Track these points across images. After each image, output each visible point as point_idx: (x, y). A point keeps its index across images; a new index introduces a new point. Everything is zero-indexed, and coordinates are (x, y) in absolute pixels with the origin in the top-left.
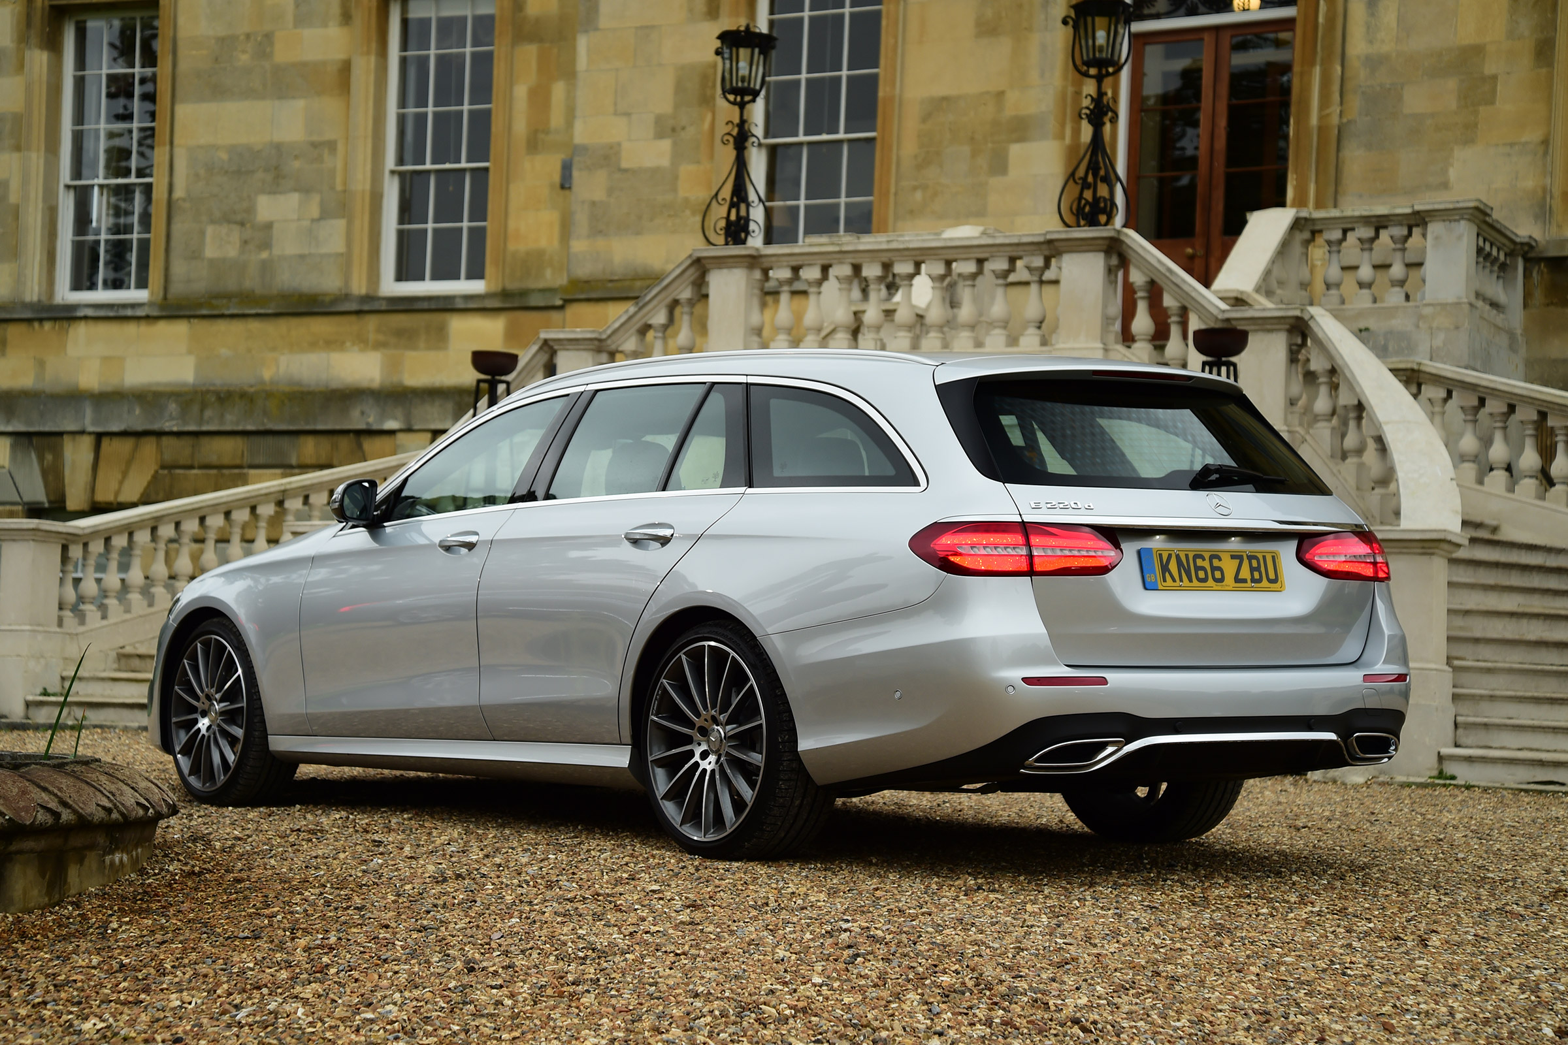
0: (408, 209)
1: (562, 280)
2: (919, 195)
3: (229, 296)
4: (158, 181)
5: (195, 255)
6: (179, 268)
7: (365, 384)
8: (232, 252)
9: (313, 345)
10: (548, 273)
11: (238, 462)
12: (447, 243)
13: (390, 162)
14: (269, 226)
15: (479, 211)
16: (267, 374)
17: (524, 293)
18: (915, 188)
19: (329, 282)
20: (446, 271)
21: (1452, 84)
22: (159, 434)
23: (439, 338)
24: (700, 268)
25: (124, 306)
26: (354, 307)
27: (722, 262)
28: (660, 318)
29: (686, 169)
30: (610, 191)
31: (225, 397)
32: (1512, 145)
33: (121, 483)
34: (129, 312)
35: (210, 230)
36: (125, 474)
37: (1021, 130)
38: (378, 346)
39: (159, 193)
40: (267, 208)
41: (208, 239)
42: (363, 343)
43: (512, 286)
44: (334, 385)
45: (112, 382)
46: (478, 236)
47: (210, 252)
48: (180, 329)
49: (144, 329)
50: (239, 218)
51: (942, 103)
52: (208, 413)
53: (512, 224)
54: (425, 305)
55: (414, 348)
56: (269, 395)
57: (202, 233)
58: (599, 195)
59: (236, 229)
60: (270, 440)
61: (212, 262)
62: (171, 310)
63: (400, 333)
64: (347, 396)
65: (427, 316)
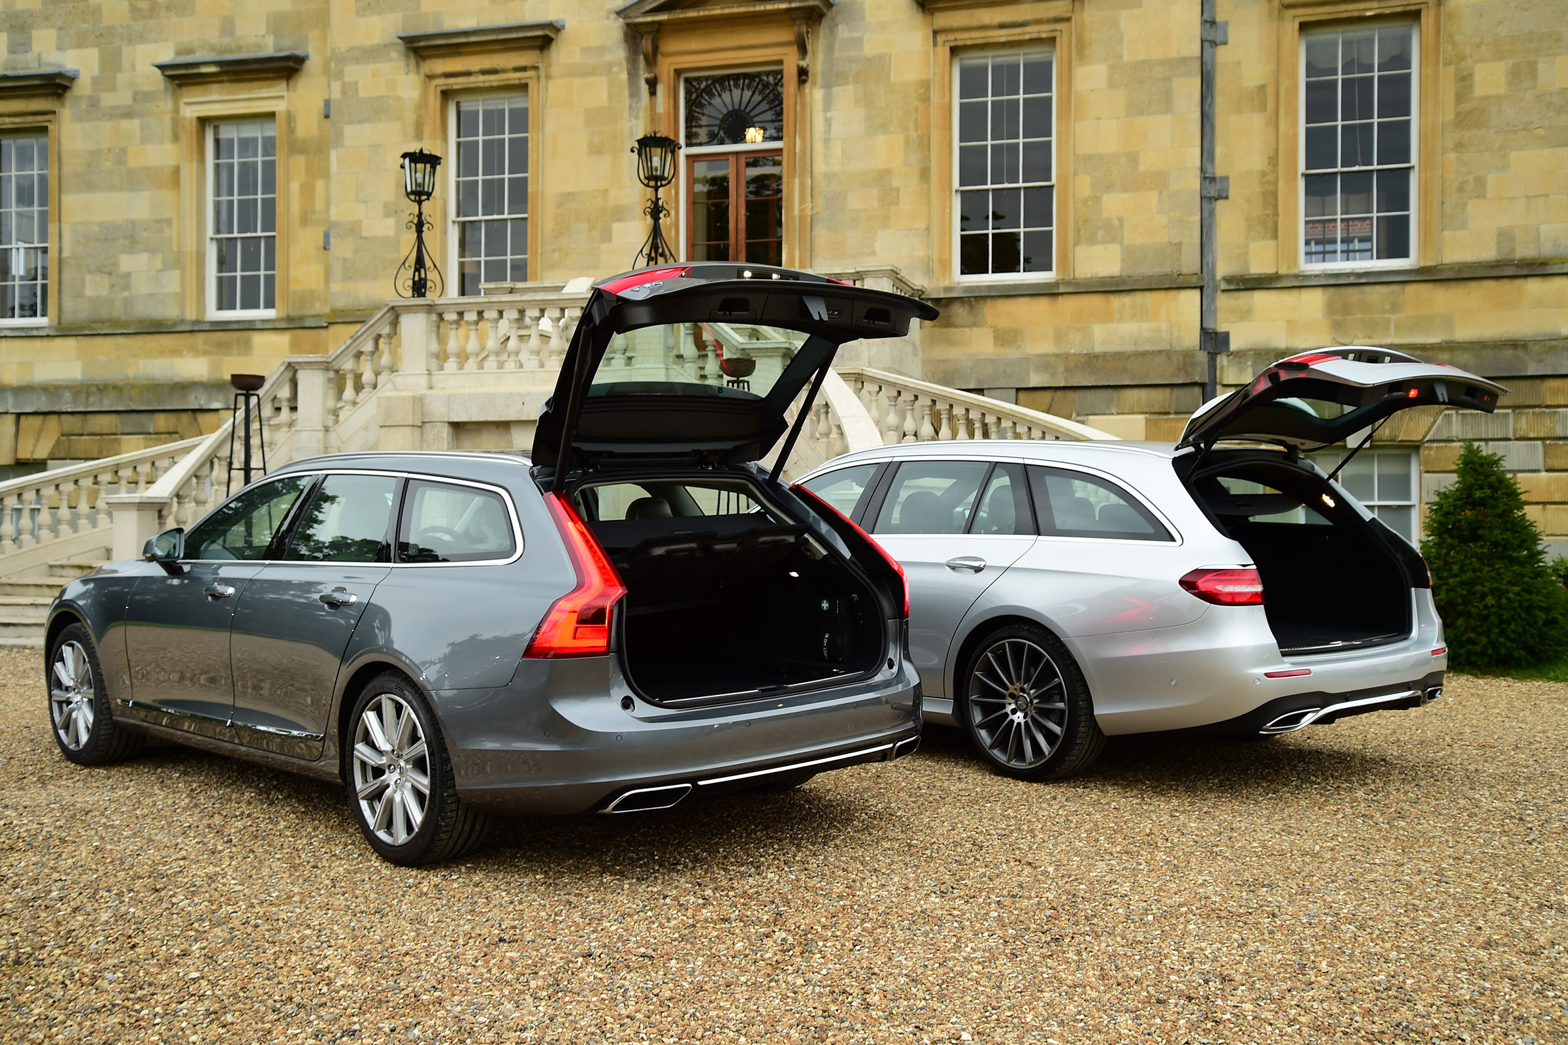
0: (224, 263)
1: (326, 310)
2: (556, 255)
3: (103, 322)
4: (53, 245)
5: (79, 294)
6: (68, 303)
7: (197, 379)
8: (104, 292)
9: (162, 353)
10: (318, 304)
11: (114, 431)
12: (250, 285)
13: (210, 231)
14: (128, 275)
15: (270, 265)
16: (131, 373)
17: (301, 318)
18: (554, 250)
19: (170, 312)
20: (250, 303)
21: (874, 192)
22: (60, 413)
23: (247, 348)
24: (395, 314)
25: (32, 329)
26: (188, 328)
27: (409, 309)
28: (368, 347)
29: (405, 237)
30: (356, 252)
31: (102, 389)
32: (910, 230)
33: (35, 446)
34: (35, 333)
35: (88, 278)
36: (37, 440)
37: (619, 213)
38: (205, 353)
39: (53, 253)
40: (127, 263)
41: (87, 284)
42: (194, 351)
43: (293, 313)
44: (177, 379)
45: (25, 379)
46: (270, 280)
47: (89, 292)
48: (71, 343)
49: (46, 343)
50: (107, 270)
51: (568, 197)
52: (92, 399)
53: (292, 273)
54: (236, 326)
55: (229, 354)
56: (132, 386)
57: (83, 280)
58: (348, 254)
59: (106, 277)
60: (135, 416)
61: (90, 298)
62: (64, 331)
63: (220, 345)
64: (186, 387)
65: (237, 334)
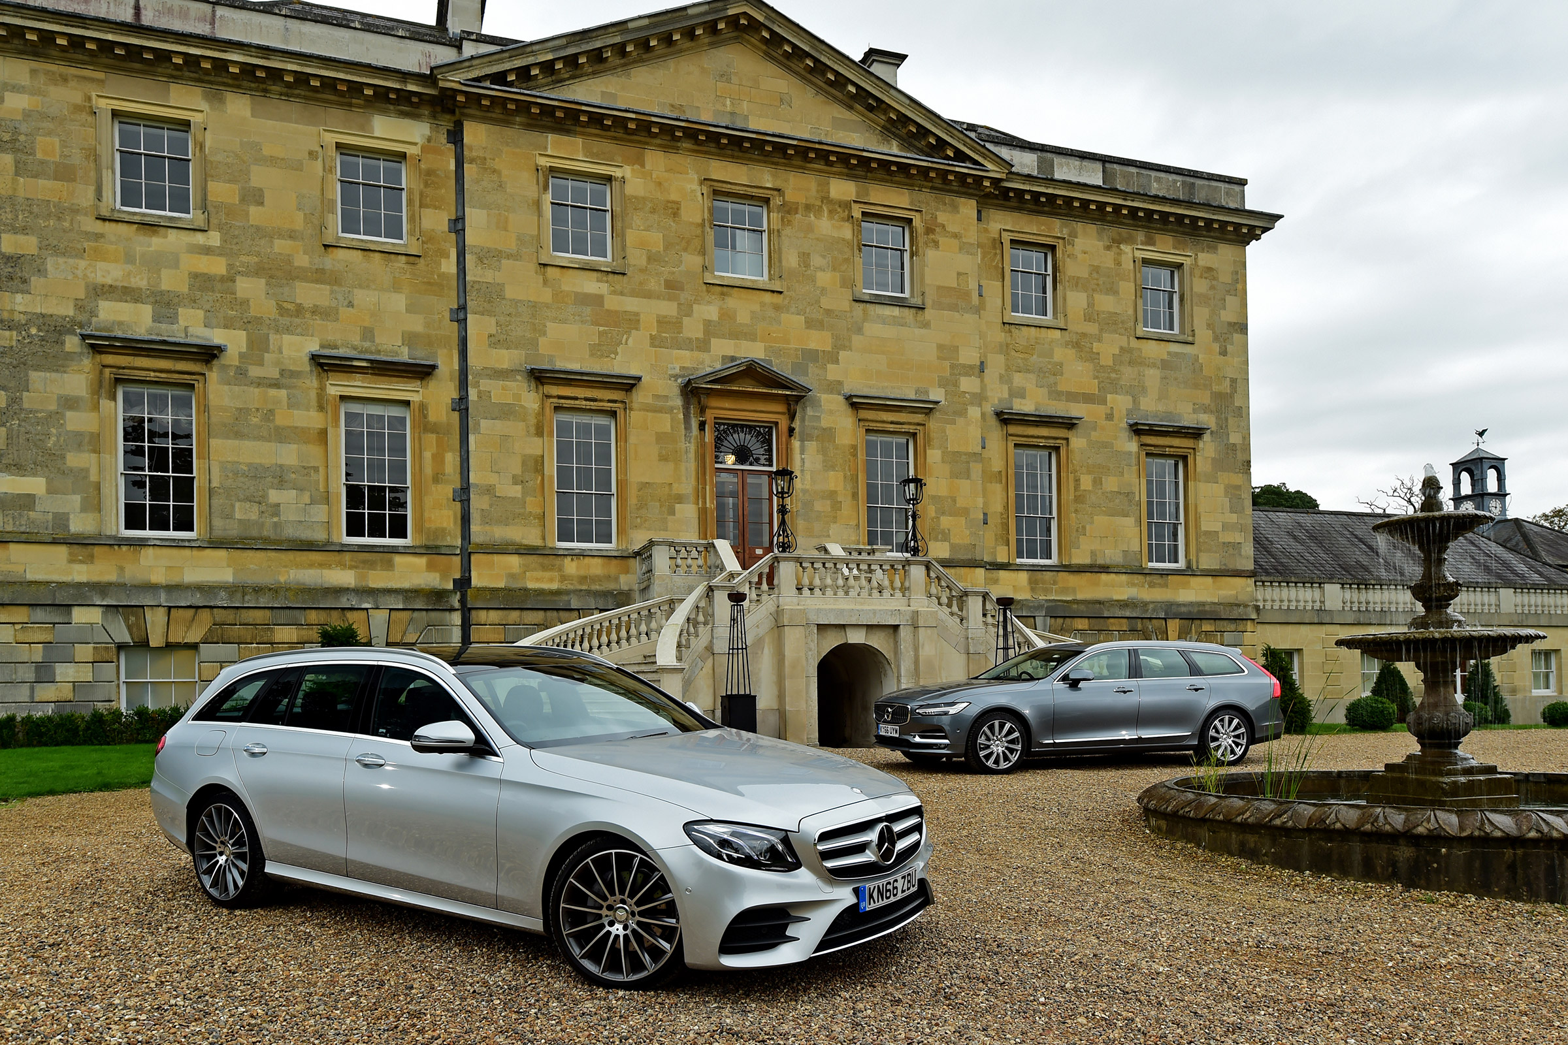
0: (352, 502)
2: (639, 520)
5: (229, 516)
6: (220, 523)
7: (346, 586)
8: (254, 516)
9: (310, 566)
10: (448, 538)
11: (267, 622)
13: (341, 479)
14: (278, 505)
15: (399, 507)
16: (283, 579)
17: (437, 547)
19: (318, 535)
22: (213, 608)
23: (390, 566)
25: (184, 540)
29: (529, 499)
30: (491, 506)
31: (258, 590)
33: (186, 633)
34: (187, 544)
35: (237, 505)
36: (189, 628)
37: (680, 499)
38: (352, 568)
39: (202, 483)
41: (237, 509)
42: (343, 566)
43: (430, 543)
44: (328, 586)
45: (175, 579)
46: (400, 518)
47: (238, 515)
48: (222, 553)
49: (196, 553)
50: (257, 500)
51: (644, 486)
52: (247, 598)
53: (426, 515)
54: (381, 550)
55: (374, 570)
56: (288, 589)
57: (233, 506)
58: (486, 506)
59: (256, 506)
60: (287, 612)
61: (240, 520)
62: (216, 544)
63: (364, 562)
64: (339, 591)
65: (381, 554)
